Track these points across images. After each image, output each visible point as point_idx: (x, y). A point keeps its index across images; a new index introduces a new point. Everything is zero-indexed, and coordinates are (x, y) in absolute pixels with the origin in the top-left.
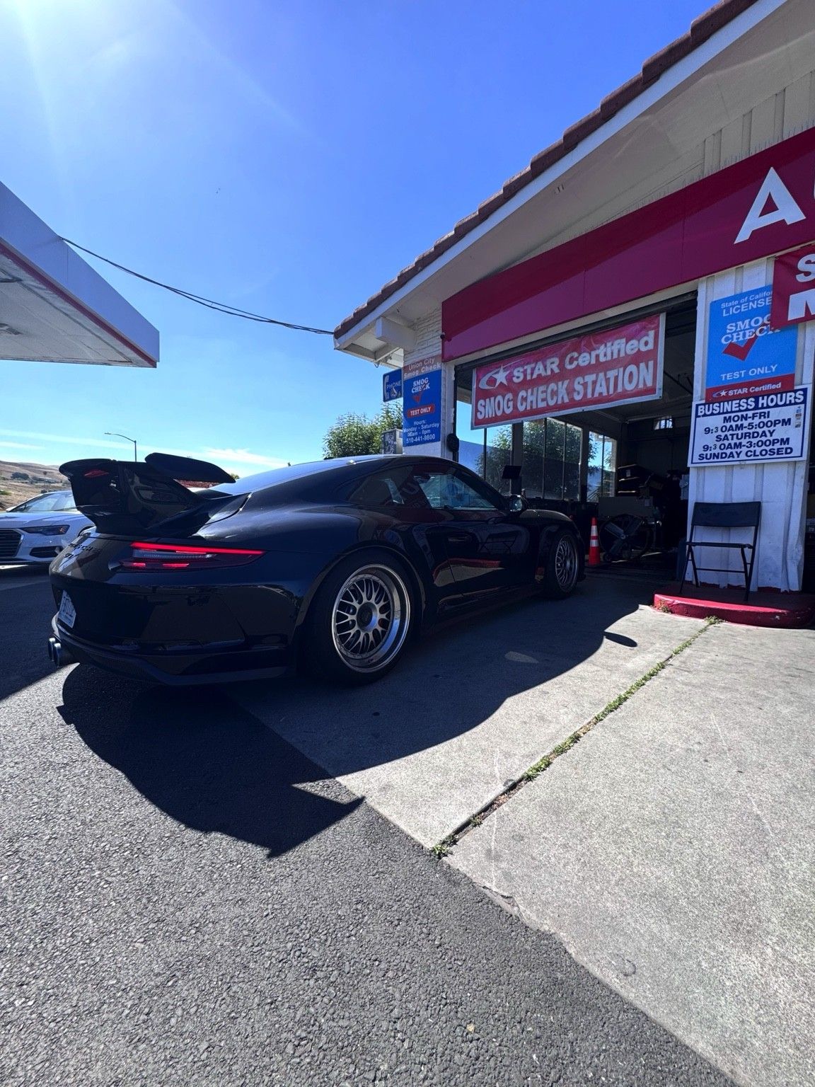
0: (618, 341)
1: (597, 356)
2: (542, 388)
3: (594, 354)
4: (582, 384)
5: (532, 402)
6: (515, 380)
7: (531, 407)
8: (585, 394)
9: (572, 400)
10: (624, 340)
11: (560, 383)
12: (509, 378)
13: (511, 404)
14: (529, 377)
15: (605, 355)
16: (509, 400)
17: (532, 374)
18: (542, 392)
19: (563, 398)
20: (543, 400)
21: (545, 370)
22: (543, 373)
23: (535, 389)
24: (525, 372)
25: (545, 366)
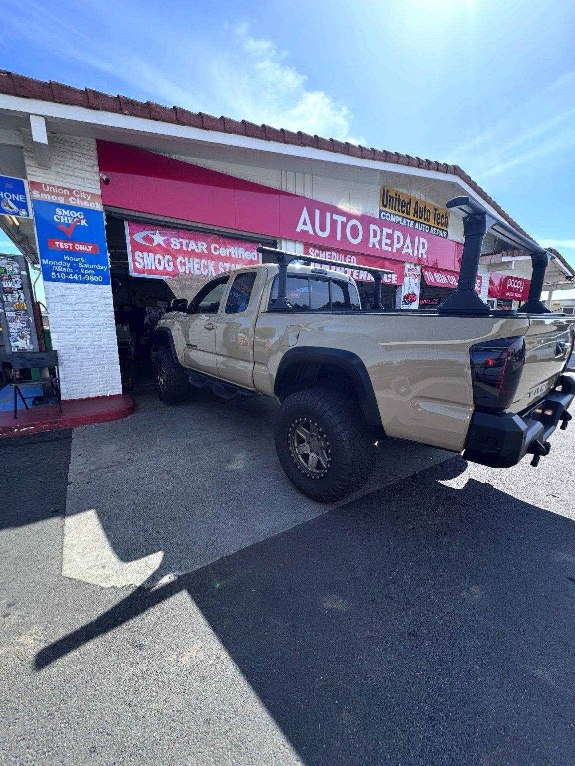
0: (240, 249)
1: (230, 253)
2: (196, 260)
3: (228, 250)
4: (223, 267)
5: (190, 268)
6: (172, 246)
10: (244, 249)
11: (209, 261)
12: (168, 243)
13: (171, 264)
14: (185, 248)
15: (235, 254)
16: (169, 261)
17: (188, 247)
18: (197, 263)
19: (211, 272)
20: (198, 269)
21: (198, 248)
22: (196, 250)
23: (191, 259)
24: (181, 243)
25: (197, 245)
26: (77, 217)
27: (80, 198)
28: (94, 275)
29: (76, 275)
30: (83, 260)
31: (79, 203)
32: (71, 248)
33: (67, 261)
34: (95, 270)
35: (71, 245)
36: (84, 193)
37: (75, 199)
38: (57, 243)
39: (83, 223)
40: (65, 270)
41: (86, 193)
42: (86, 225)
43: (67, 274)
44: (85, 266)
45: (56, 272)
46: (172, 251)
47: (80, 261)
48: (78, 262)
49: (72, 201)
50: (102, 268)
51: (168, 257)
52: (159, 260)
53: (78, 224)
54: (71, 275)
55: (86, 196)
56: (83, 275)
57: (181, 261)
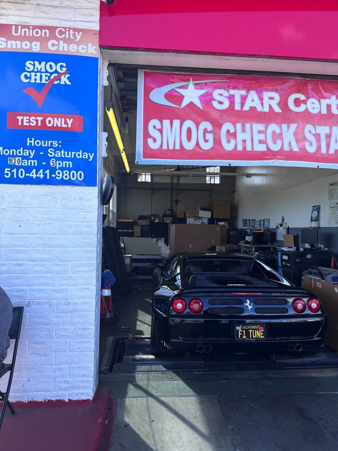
1: (329, 107)
2: (258, 127)
3: (324, 102)
4: (314, 135)
5: (244, 141)
6: (215, 104)
7: (244, 148)
8: (319, 147)
9: (303, 149)
11: (284, 126)
12: (207, 99)
13: (210, 137)
14: (237, 107)
16: (205, 131)
17: (243, 104)
18: (259, 132)
20: (261, 142)
21: (262, 104)
22: (259, 109)
23: (248, 126)
24: (231, 98)
25: (261, 99)
26: (56, 72)
27: (64, 40)
28: (70, 170)
29: (41, 171)
30: (55, 144)
31: (63, 48)
32: (39, 124)
33: (31, 148)
34: (74, 160)
35: (40, 119)
36: (72, 32)
37: (56, 42)
38: (20, 118)
39: (65, 80)
40: (26, 163)
41: (75, 30)
42: (68, 83)
43: (28, 169)
44: (59, 154)
45: (12, 167)
46: (214, 114)
47: (52, 147)
48: (48, 148)
49: (52, 47)
50: (86, 155)
51: (206, 125)
52: (189, 131)
53: (56, 82)
54: (34, 171)
55: (74, 35)
56: (53, 170)
57: (228, 131)
